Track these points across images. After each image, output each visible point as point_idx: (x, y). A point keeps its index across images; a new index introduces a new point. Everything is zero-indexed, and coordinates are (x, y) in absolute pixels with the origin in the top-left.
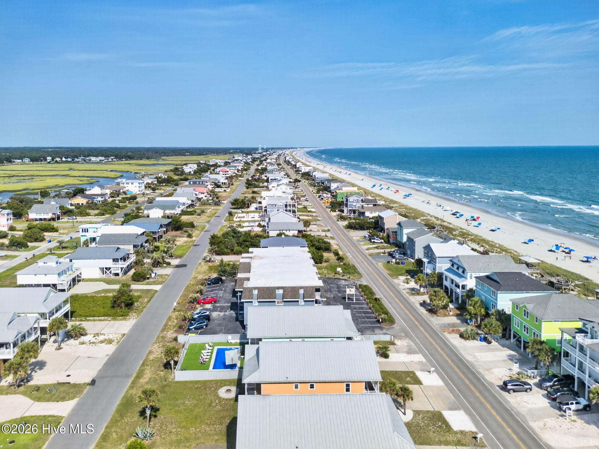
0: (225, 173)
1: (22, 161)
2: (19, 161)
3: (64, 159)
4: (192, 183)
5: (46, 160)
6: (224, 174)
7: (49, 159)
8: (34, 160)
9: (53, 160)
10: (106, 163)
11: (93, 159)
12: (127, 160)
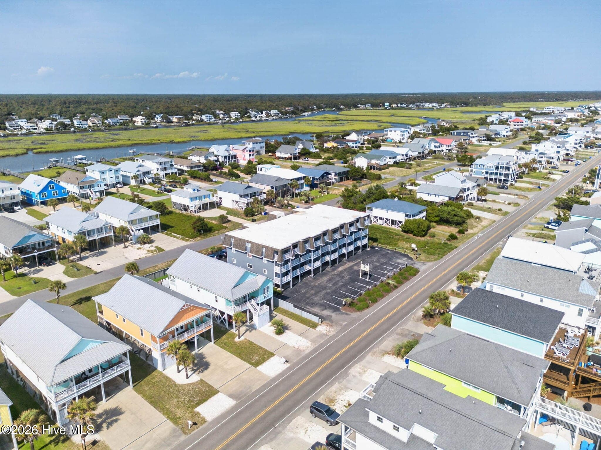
0: (517, 124)
1: (365, 106)
2: (363, 106)
3: (399, 105)
4: (455, 134)
5: (384, 105)
6: (515, 125)
7: (387, 104)
8: (375, 105)
9: (390, 106)
10: (438, 110)
11: (427, 105)
12: (463, 106)
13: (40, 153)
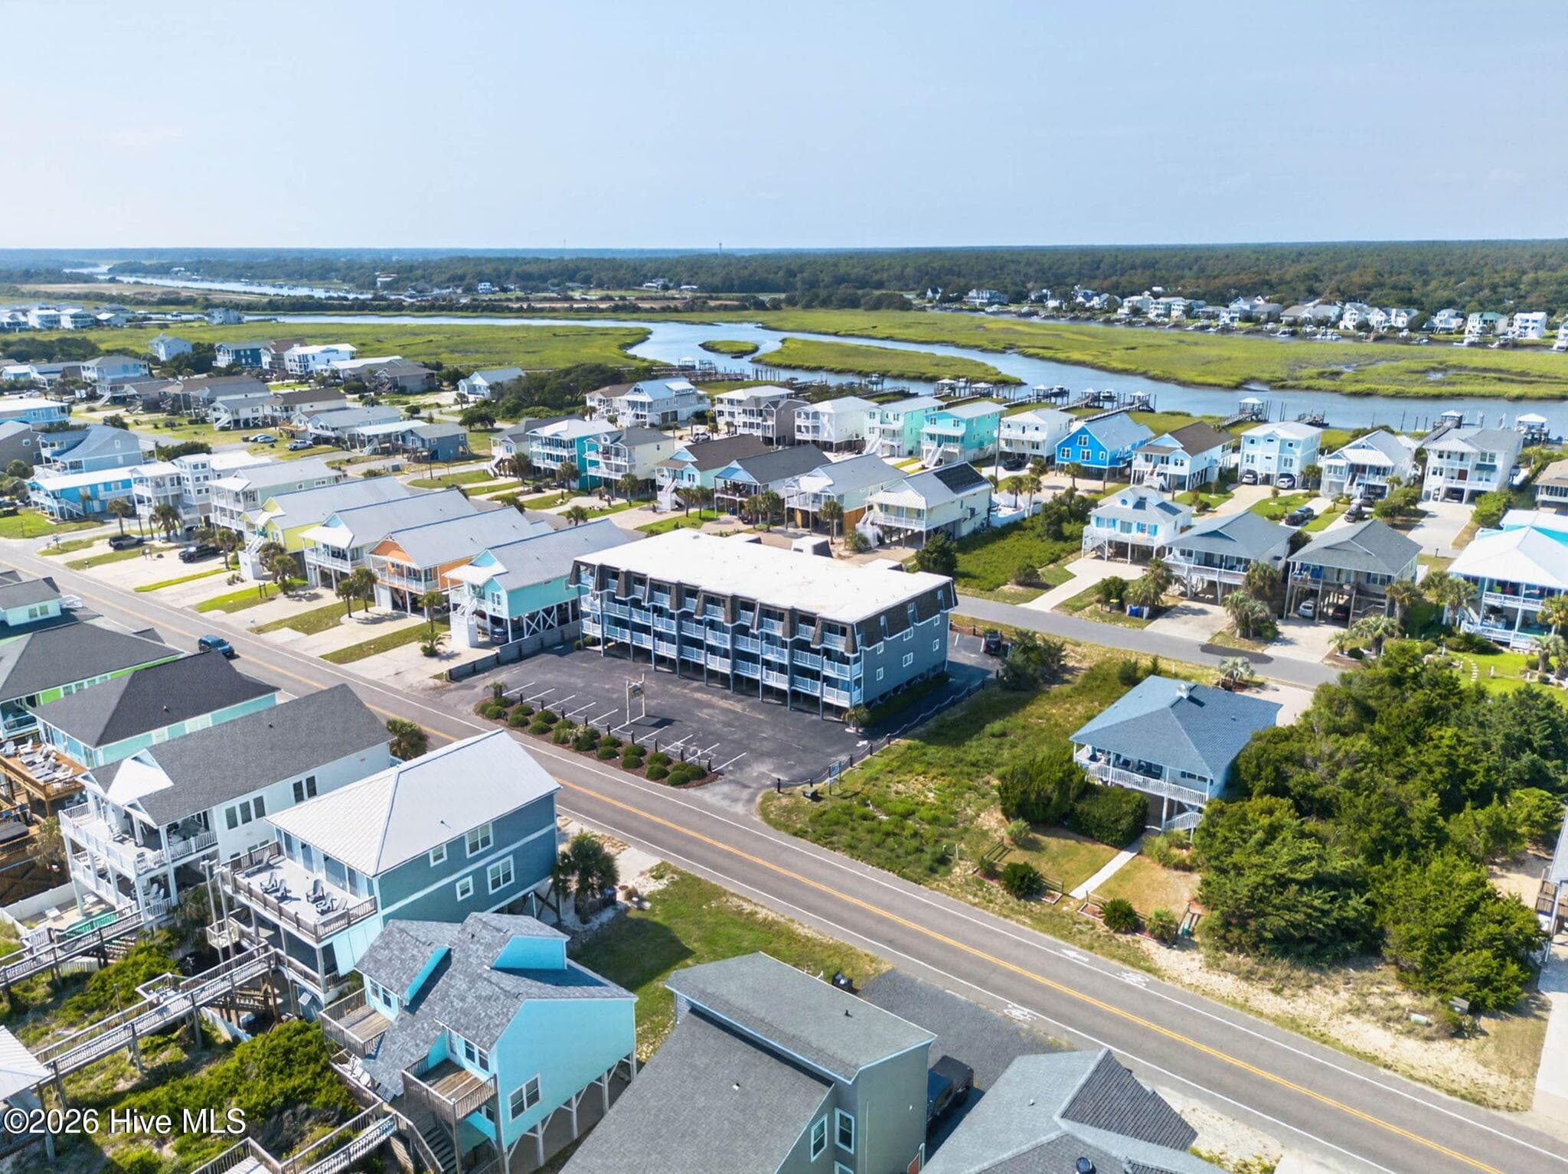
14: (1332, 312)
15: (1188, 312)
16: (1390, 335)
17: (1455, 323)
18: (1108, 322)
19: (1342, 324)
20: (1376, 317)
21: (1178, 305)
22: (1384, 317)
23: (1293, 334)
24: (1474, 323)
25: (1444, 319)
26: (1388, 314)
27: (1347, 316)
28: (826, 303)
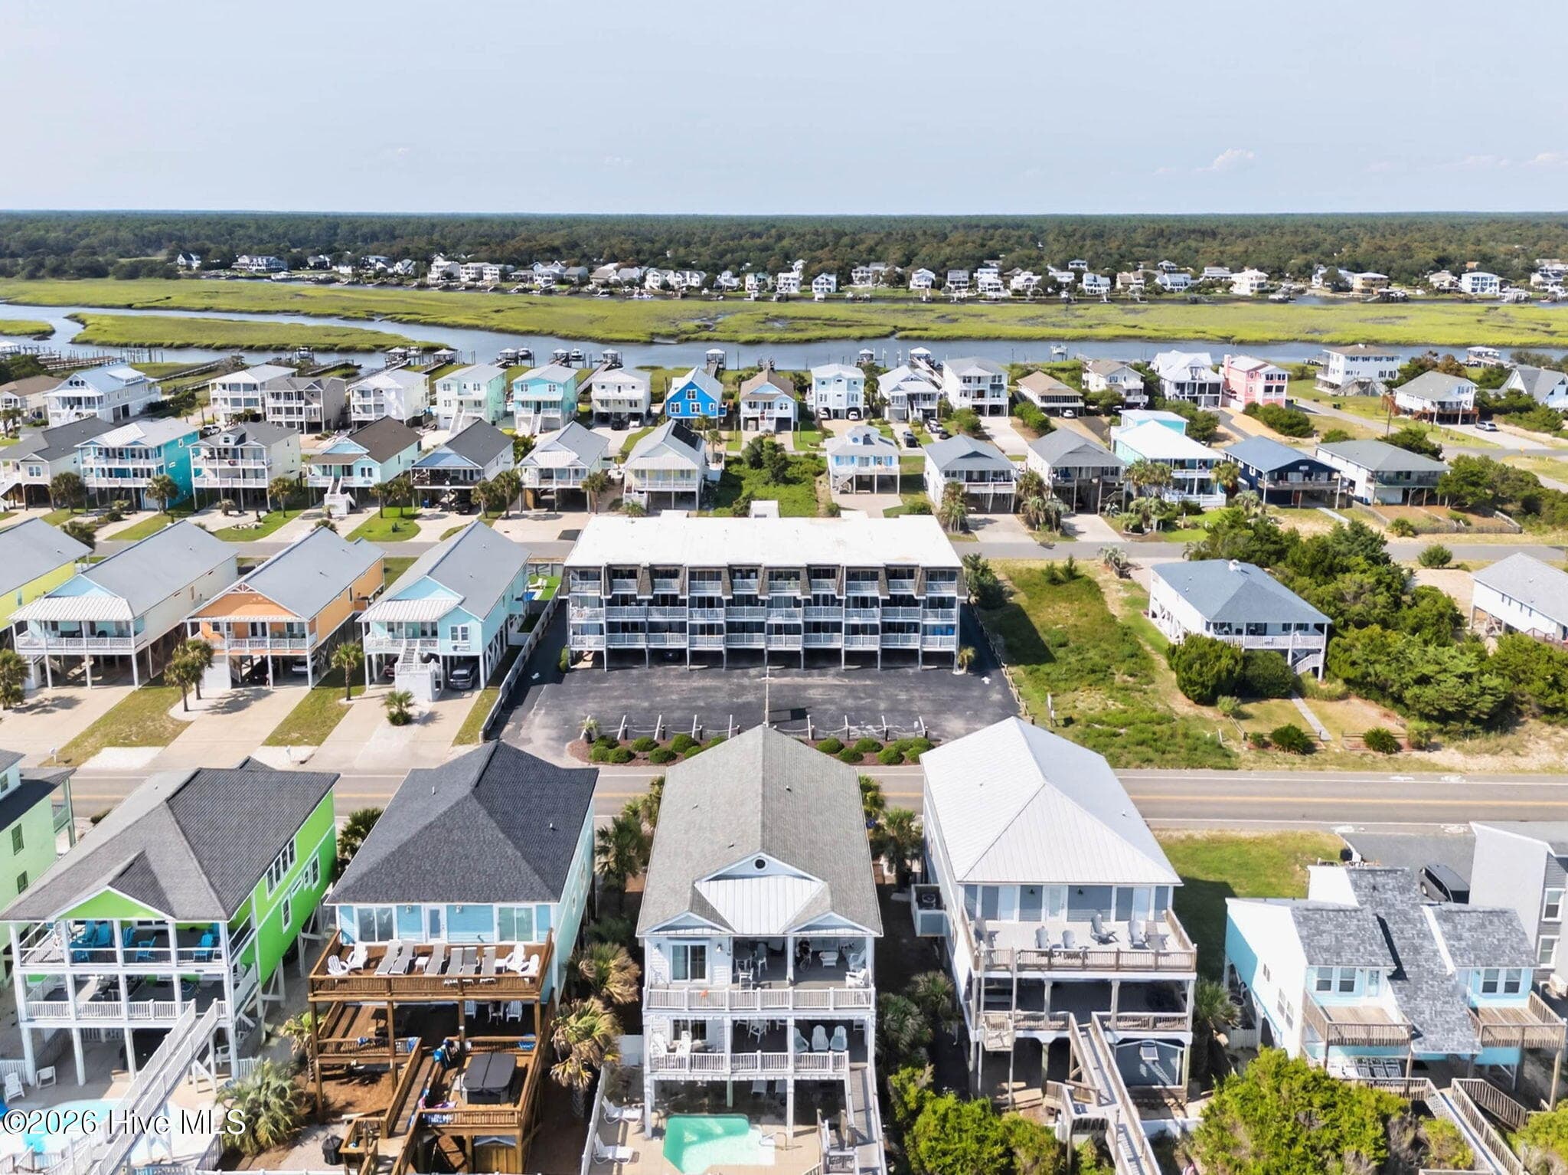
13: (906, 338)
14: (635, 273)
15: (504, 276)
16: (689, 293)
17: (735, 282)
18: (422, 286)
19: (647, 285)
20: (673, 278)
21: (491, 272)
22: (680, 279)
23: (611, 294)
24: (750, 280)
25: (725, 278)
26: (684, 276)
27: (649, 277)
28: (57, 272)
